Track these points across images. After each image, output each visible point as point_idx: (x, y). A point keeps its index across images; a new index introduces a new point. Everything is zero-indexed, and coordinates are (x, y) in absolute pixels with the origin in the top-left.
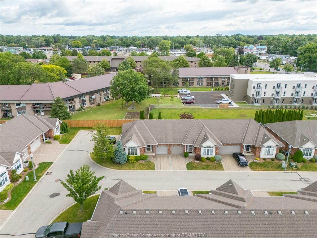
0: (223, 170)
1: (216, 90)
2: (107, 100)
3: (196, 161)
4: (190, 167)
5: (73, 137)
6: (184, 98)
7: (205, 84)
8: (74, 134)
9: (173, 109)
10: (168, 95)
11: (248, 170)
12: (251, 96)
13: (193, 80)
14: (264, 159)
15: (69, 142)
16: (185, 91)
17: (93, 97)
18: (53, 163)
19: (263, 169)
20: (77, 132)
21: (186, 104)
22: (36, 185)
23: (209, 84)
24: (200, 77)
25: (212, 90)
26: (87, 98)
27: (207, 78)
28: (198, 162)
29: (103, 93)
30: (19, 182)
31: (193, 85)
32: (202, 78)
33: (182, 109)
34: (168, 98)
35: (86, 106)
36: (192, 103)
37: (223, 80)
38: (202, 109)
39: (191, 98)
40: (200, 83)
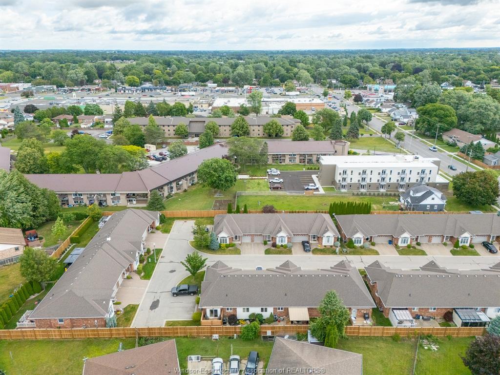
0: (292, 254)
1: (308, 169)
2: (192, 184)
3: (272, 248)
4: (267, 252)
5: (171, 227)
6: (272, 181)
7: (297, 161)
8: (171, 224)
11: (310, 255)
12: (338, 182)
13: (285, 157)
14: (325, 246)
15: (169, 232)
16: (275, 171)
17: (180, 183)
18: (162, 249)
19: (322, 253)
21: (273, 189)
22: (157, 265)
23: (302, 161)
24: (292, 153)
25: (304, 169)
26: (174, 185)
27: (300, 155)
28: (274, 248)
30: (145, 263)
31: (284, 162)
32: (294, 155)
35: (173, 193)
36: (279, 188)
37: (317, 157)
39: (279, 182)
40: (292, 161)
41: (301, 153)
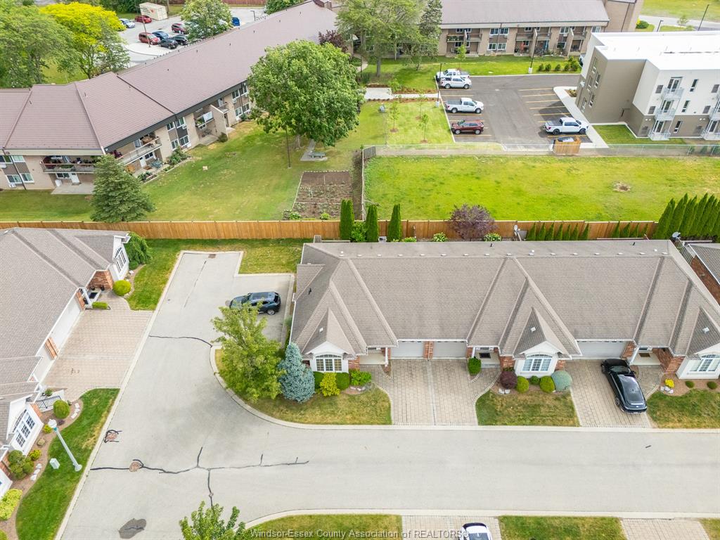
0: (576, 424)
1: (540, 70)
2: (243, 119)
3: (501, 391)
4: (488, 412)
5: (165, 282)
6: (456, 109)
7: (510, 47)
8: (165, 268)
9: (427, 158)
10: (409, 91)
11: (644, 426)
12: (646, 113)
13: (478, 36)
14: (689, 383)
15: (156, 302)
16: (457, 75)
17: (206, 117)
18: (115, 392)
19: (685, 420)
20: (174, 260)
21: (461, 133)
22: (80, 486)
23: (522, 48)
24: (498, 26)
25: (531, 70)
26: (189, 123)
27: (519, 28)
28: (508, 391)
29: (231, 101)
30: (34, 478)
31: (476, 51)
32: (504, 30)
33: (452, 158)
34: (410, 105)
35: (189, 145)
36: (477, 132)
37: (561, 36)
38: (506, 158)
39: (473, 109)
40: (497, 45)
41: (522, 26)
